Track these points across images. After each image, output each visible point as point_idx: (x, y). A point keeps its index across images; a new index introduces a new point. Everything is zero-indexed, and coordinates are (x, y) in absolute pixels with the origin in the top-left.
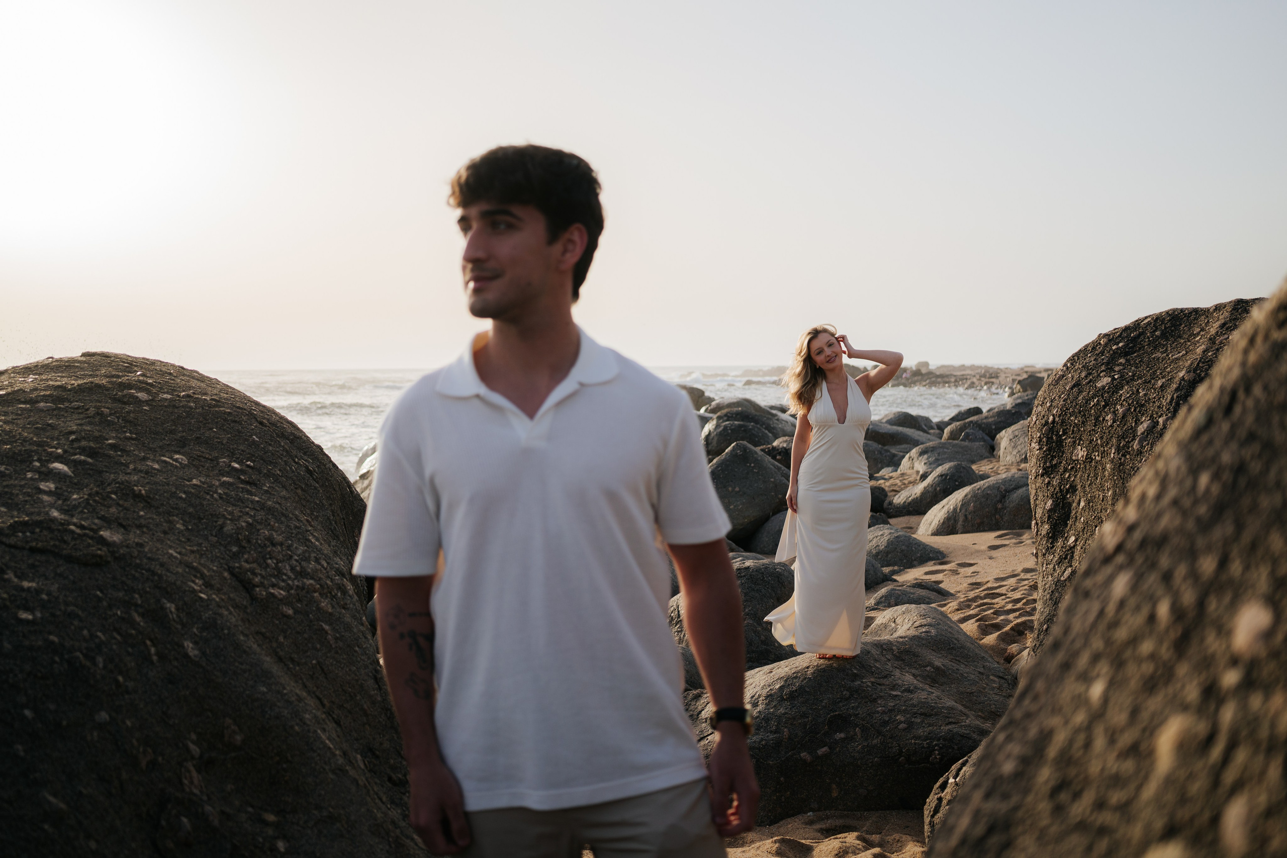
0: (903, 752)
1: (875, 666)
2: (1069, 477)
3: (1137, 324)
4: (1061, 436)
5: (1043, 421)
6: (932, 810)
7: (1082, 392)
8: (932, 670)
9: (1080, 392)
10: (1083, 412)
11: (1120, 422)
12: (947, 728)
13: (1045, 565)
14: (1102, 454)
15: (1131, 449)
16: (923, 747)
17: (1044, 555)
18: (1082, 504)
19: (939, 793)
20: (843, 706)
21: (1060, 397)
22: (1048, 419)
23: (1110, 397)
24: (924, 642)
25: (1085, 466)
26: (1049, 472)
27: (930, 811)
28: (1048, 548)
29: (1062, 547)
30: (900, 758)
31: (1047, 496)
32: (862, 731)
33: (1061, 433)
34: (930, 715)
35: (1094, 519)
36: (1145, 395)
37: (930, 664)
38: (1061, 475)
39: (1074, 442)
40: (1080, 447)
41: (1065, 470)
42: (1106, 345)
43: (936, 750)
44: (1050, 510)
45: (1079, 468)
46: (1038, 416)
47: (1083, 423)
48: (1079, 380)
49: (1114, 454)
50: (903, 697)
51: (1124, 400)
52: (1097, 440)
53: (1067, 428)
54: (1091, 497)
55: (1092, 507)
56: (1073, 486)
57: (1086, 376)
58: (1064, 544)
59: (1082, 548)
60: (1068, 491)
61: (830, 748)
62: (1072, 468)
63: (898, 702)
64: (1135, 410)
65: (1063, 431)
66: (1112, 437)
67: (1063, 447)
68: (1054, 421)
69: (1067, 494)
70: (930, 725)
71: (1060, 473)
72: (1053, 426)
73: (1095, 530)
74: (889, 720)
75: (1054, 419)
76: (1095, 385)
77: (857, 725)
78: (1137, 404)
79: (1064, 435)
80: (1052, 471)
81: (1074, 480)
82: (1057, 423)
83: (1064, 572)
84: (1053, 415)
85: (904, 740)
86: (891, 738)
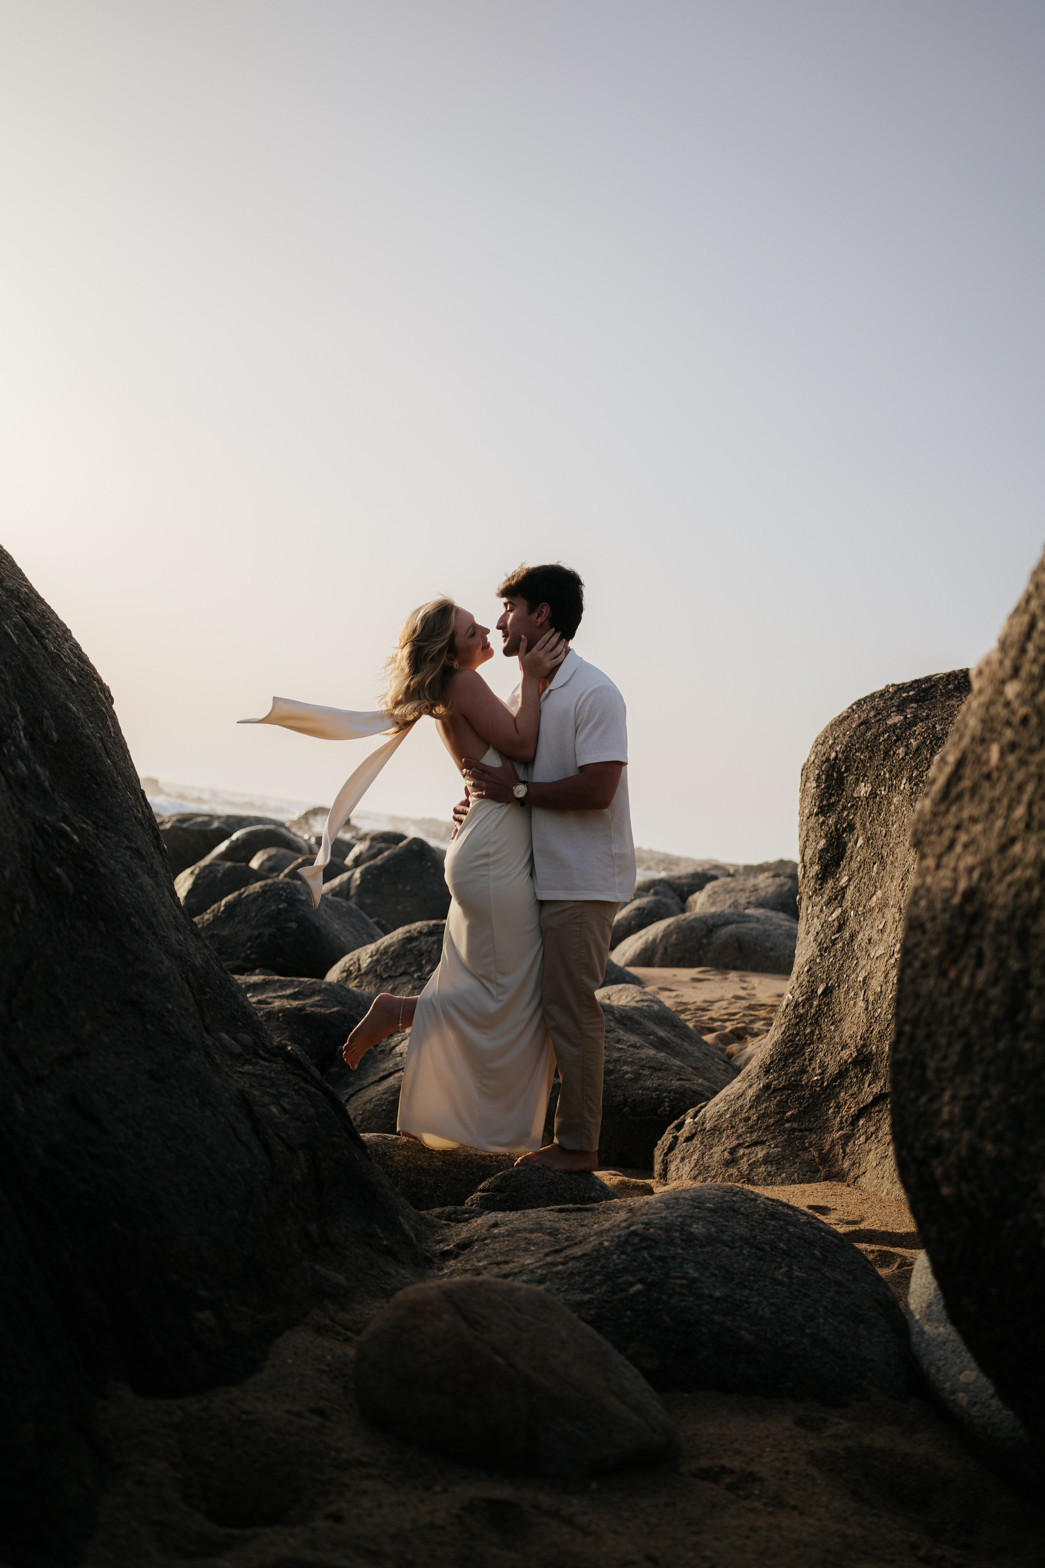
0: (628, 1102)
2: (848, 815)
3: (928, 679)
4: (843, 773)
5: (824, 758)
6: (666, 1148)
7: (871, 729)
8: (656, 1039)
9: (868, 729)
10: (871, 747)
11: (914, 755)
12: (678, 1083)
13: (810, 908)
14: (889, 788)
15: (925, 778)
16: (652, 1098)
17: (810, 897)
18: (860, 842)
19: (674, 1133)
21: (844, 734)
22: (830, 756)
23: (902, 732)
24: (646, 1014)
25: (868, 803)
26: (824, 810)
27: (663, 1150)
28: (816, 890)
29: (832, 888)
30: (624, 1108)
31: (821, 836)
33: (843, 770)
34: (660, 1070)
35: (873, 856)
36: (942, 729)
37: (654, 1033)
38: (839, 813)
39: (858, 779)
40: (863, 784)
41: (844, 808)
42: (895, 693)
43: (666, 1102)
44: (822, 850)
45: (861, 805)
46: (817, 754)
47: (870, 758)
48: (867, 719)
49: (904, 784)
50: (629, 1050)
51: (919, 734)
52: (885, 774)
53: (851, 765)
54: (871, 834)
55: (872, 843)
56: (851, 825)
57: (875, 716)
58: (835, 885)
59: (855, 887)
60: (844, 830)
62: (852, 806)
63: (624, 1054)
64: (931, 743)
65: (846, 768)
66: (903, 769)
67: (843, 785)
68: (836, 758)
69: (843, 833)
70: (659, 1078)
71: (837, 812)
72: (835, 762)
73: (873, 867)
74: (614, 1069)
75: (837, 755)
76: (886, 723)
78: (933, 737)
79: (846, 772)
80: (828, 810)
81: (853, 818)
82: (840, 760)
83: (833, 913)
84: (836, 752)
85: (630, 1089)
86: (615, 1087)
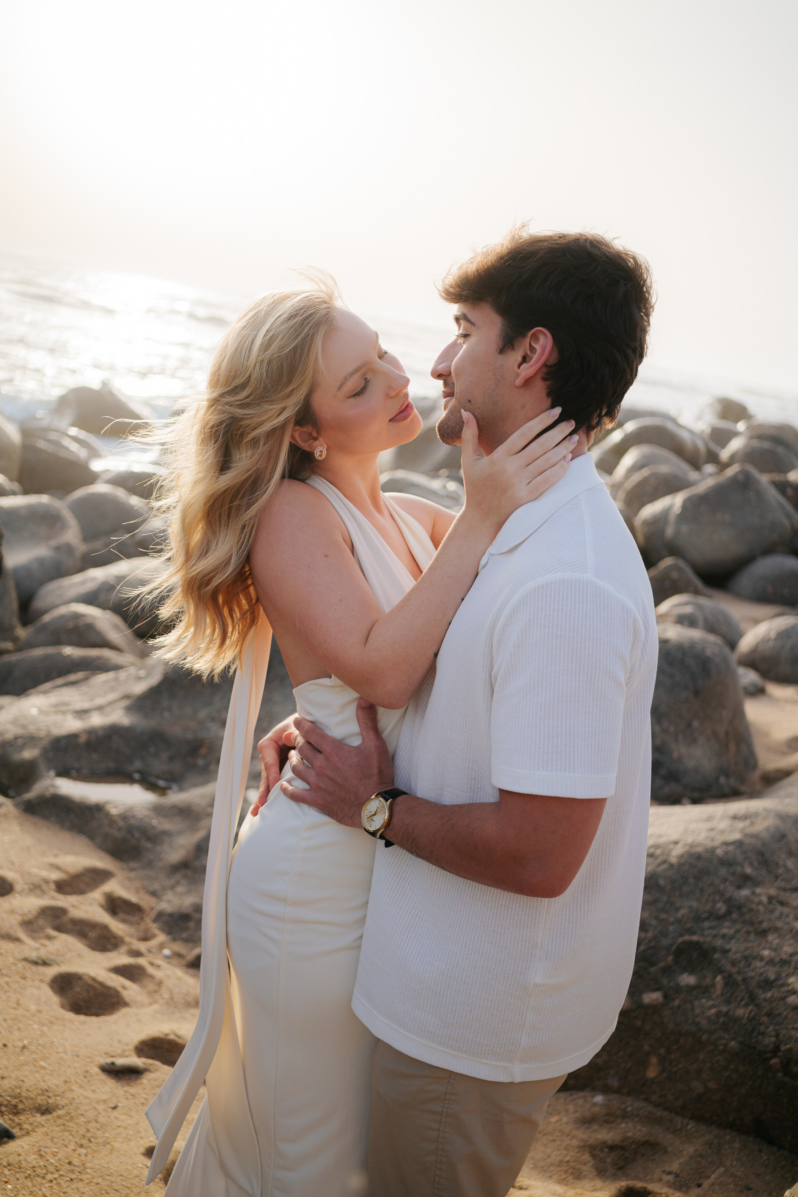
0: (779, 1050)
1: (785, 866)
20: (710, 928)
30: (771, 1058)
32: (726, 984)
61: (666, 996)
74: (776, 980)
77: (720, 971)
85: (790, 1026)
86: (769, 1015)
